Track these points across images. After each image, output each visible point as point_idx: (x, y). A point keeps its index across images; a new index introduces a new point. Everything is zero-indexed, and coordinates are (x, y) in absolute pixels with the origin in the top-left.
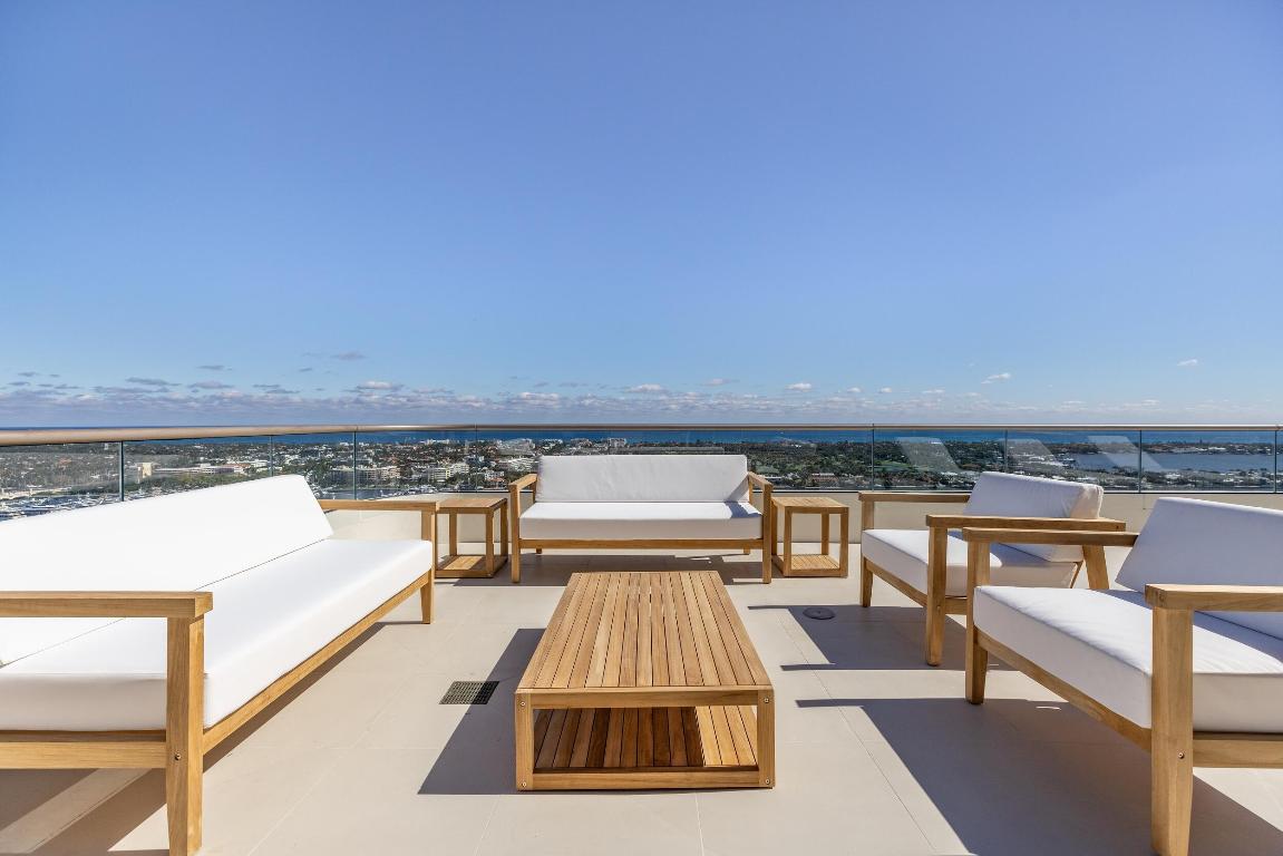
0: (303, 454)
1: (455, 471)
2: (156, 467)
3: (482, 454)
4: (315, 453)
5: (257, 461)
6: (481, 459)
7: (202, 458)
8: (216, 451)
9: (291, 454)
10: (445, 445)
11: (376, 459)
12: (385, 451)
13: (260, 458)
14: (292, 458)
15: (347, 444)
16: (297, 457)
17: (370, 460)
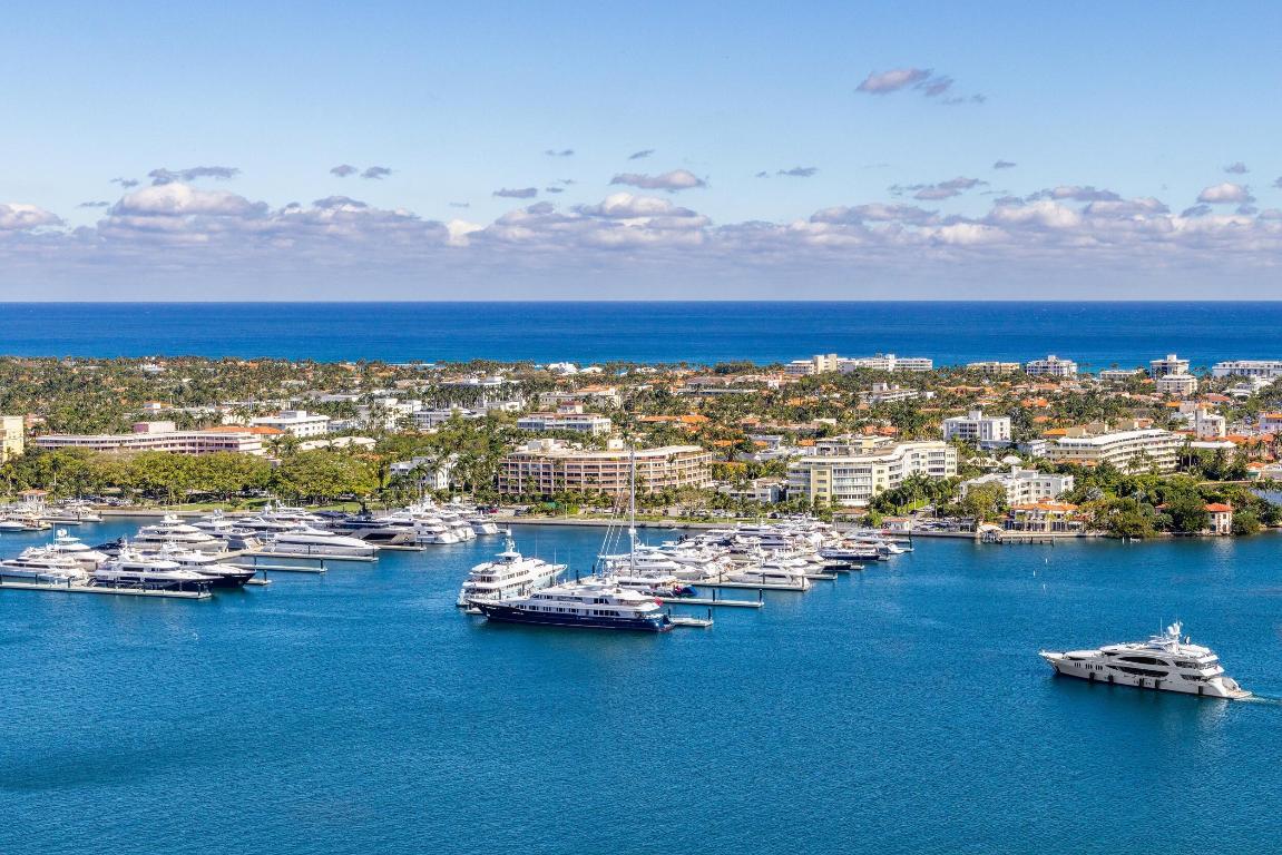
0: (442, 396)
1: (906, 471)
2: (37, 427)
3: (1002, 409)
4: (470, 395)
5: (302, 415)
6: (1001, 428)
7: (157, 406)
8: (195, 386)
9: (401, 399)
10: (882, 376)
11: (622, 421)
12: (662, 396)
13: (311, 408)
14: (405, 409)
15: (570, 369)
16: (417, 406)
17: (601, 424)
